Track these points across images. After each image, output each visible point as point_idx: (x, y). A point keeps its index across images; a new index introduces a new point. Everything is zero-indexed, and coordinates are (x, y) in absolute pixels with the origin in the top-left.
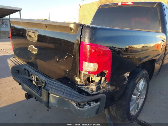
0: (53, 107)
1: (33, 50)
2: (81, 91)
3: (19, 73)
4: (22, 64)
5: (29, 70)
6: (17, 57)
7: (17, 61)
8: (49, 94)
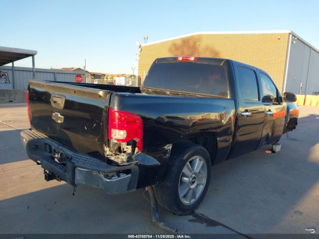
0: (79, 184)
1: (58, 118)
2: (110, 162)
3: (37, 148)
4: (42, 138)
5: (51, 144)
6: (34, 129)
7: (34, 134)
8: (75, 168)
